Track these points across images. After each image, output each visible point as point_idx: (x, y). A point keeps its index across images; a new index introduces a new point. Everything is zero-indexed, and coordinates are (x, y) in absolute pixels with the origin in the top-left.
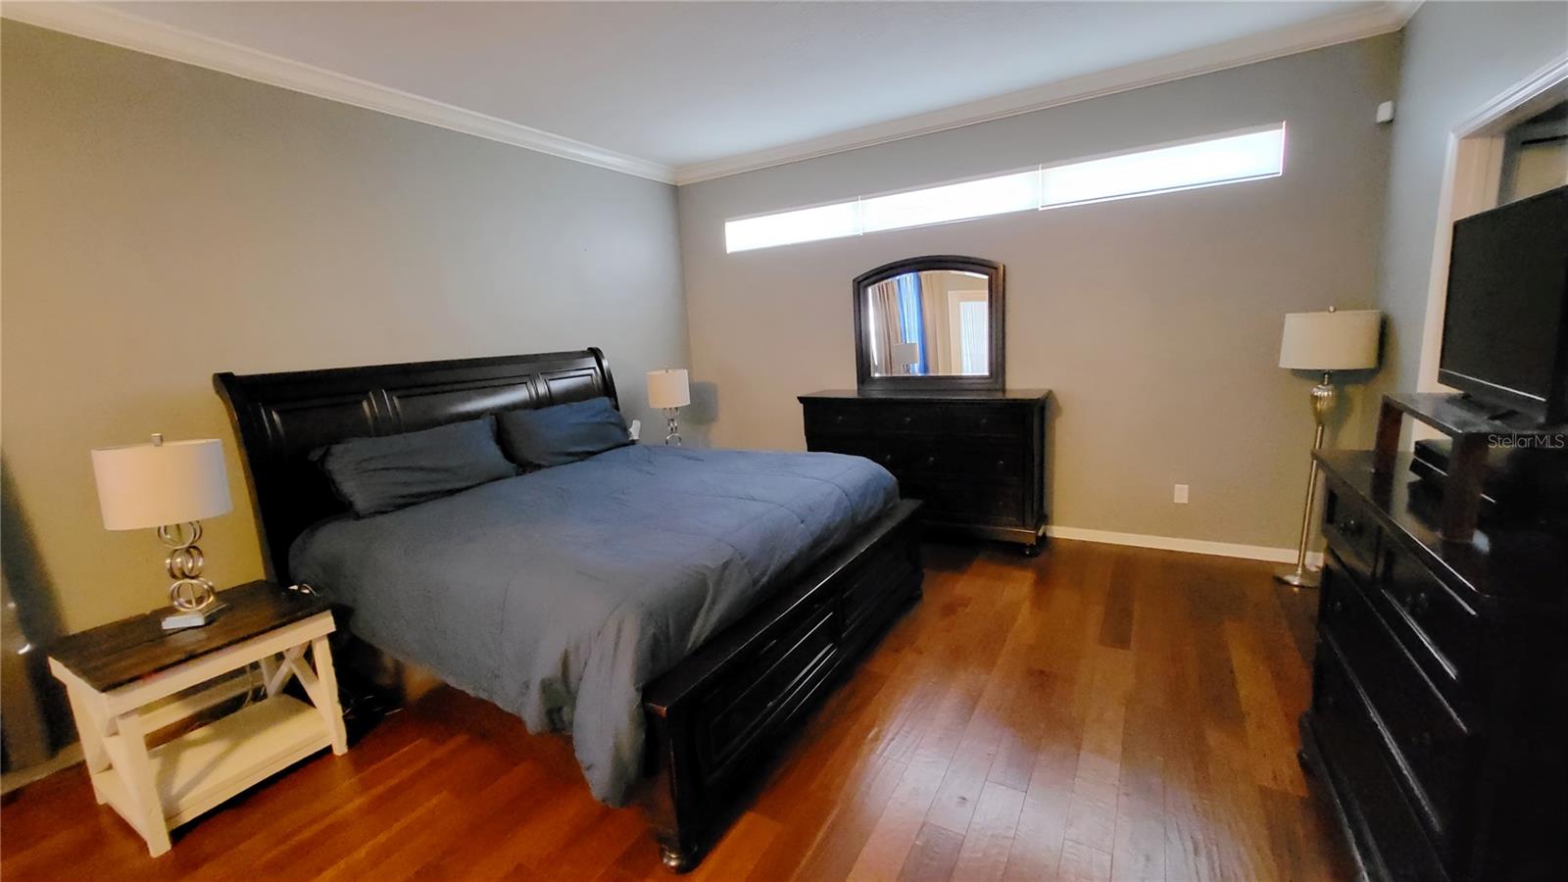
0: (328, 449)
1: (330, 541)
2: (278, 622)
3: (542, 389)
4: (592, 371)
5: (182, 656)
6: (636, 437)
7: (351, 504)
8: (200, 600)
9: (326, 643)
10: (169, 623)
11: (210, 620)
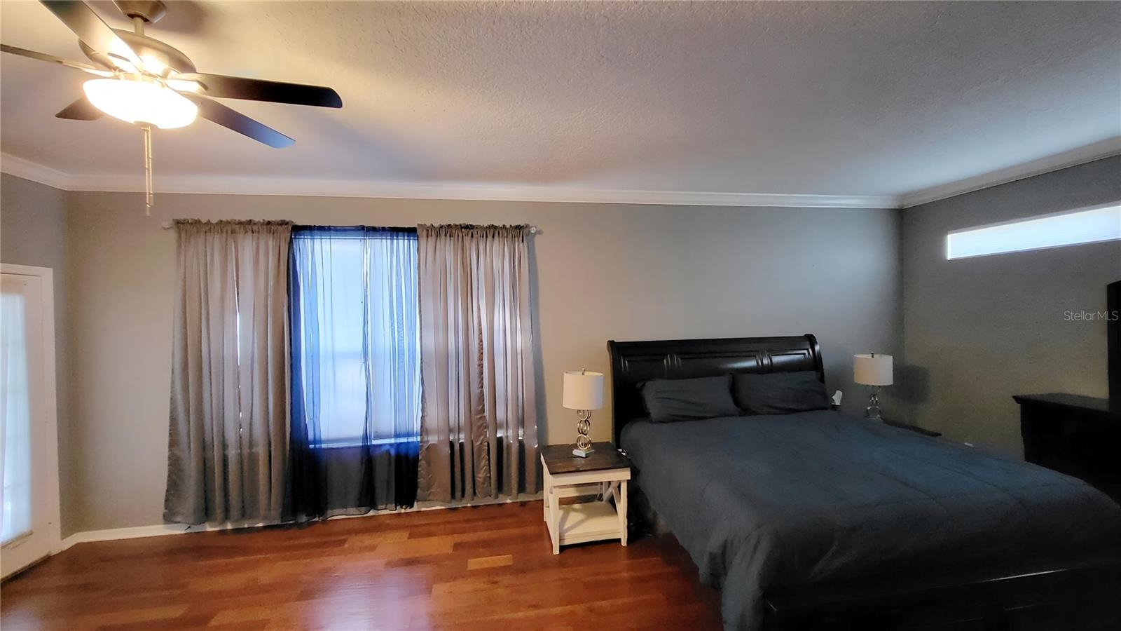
0: (645, 384)
1: (636, 431)
2: (610, 466)
3: (766, 362)
4: (806, 352)
5: (574, 469)
6: (838, 403)
7: (649, 414)
8: (586, 445)
9: (626, 484)
10: (576, 452)
11: (587, 456)
